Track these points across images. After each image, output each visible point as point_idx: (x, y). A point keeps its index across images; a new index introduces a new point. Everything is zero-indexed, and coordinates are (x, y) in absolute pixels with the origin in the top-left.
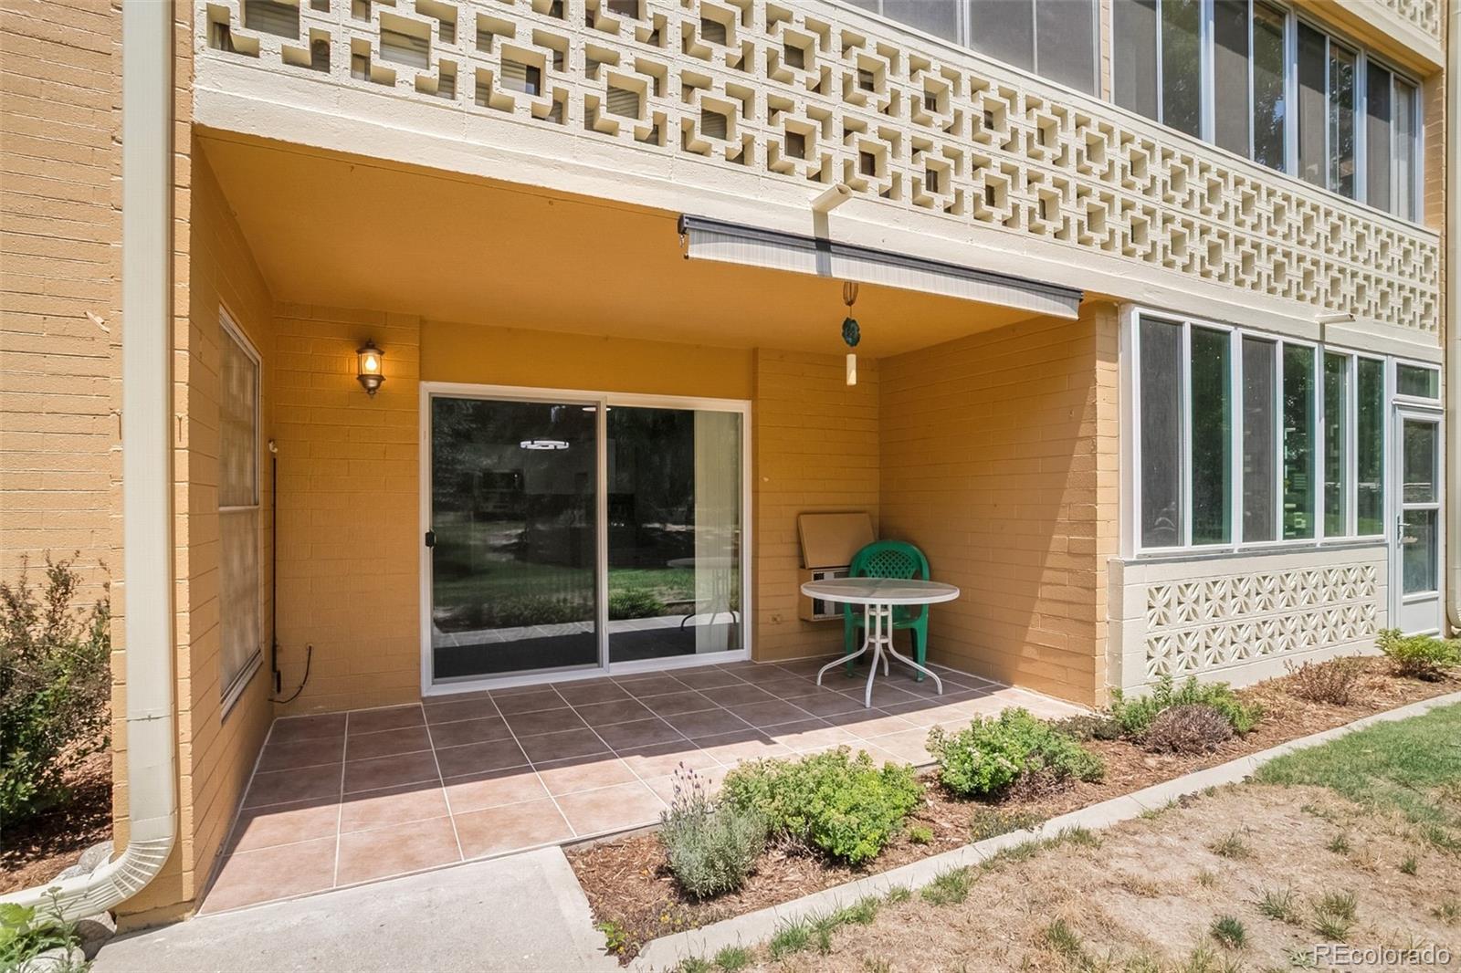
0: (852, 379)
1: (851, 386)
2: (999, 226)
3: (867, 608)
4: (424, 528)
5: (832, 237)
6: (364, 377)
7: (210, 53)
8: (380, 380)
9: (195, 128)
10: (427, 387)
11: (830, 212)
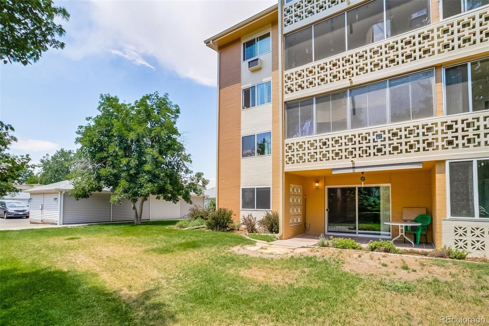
2: (396, 154)
3: (400, 227)
4: (326, 208)
5: (355, 166)
6: (316, 187)
7: (286, 165)
8: (318, 187)
9: (285, 172)
10: (327, 187)
11: (355, 162)
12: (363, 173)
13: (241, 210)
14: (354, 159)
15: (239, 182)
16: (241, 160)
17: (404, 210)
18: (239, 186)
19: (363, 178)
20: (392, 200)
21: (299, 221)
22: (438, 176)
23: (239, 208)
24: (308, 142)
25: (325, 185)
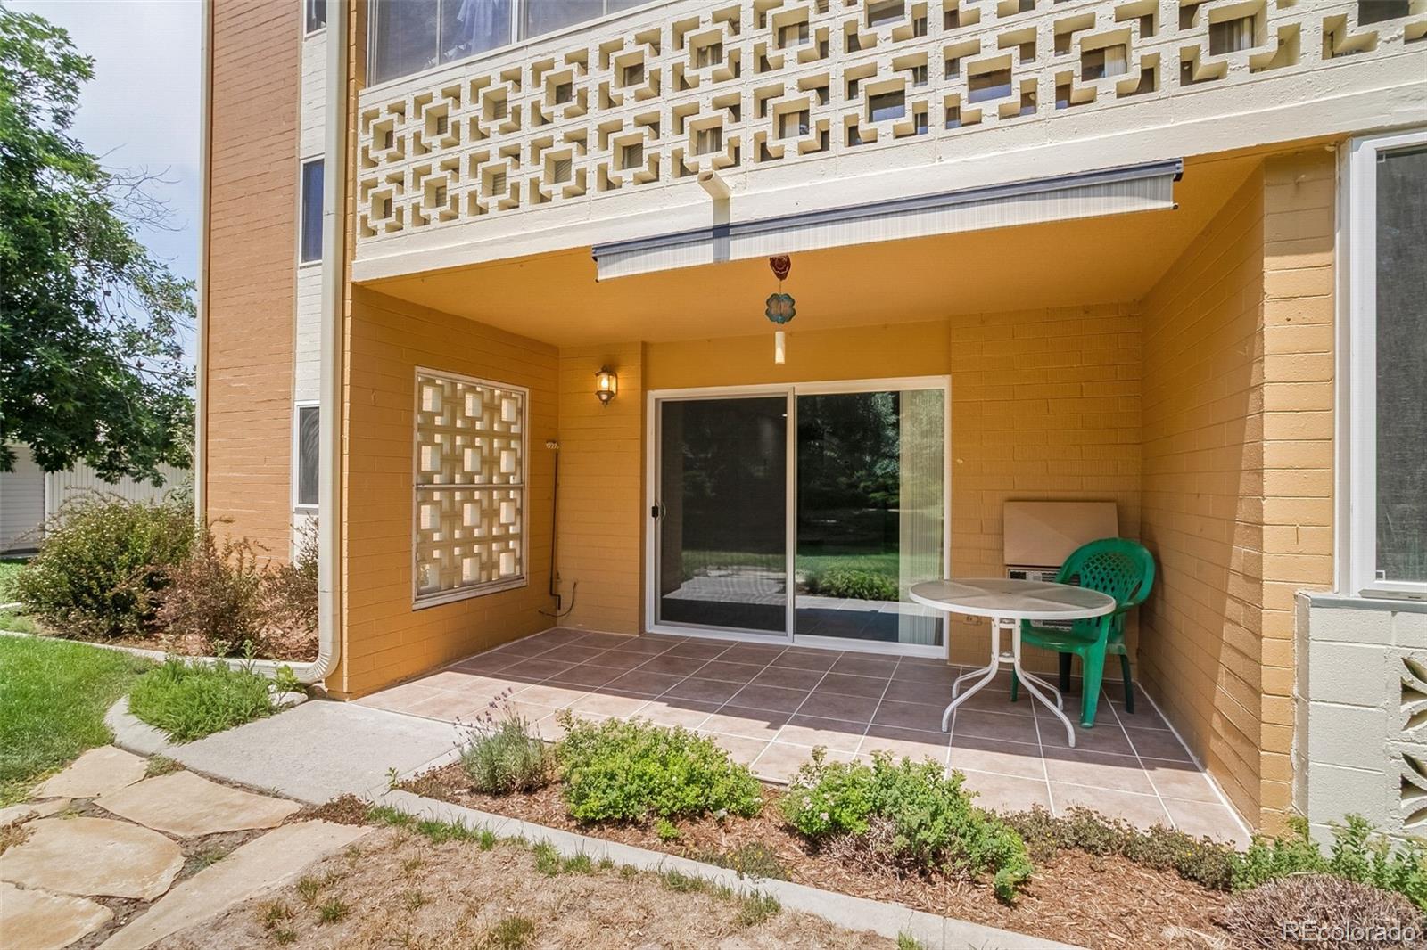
0: (780, 357)
1: (780, 365)
2: (996, 122)
4: (650, 503)
5: (733, 220)
6: (599, 393)
7: (361, 241)
8: (610, 394)
9: (354, 284)
10: (653, 395)
11: (733, 195)
12: (780, 265)
13: (299, 511)
14: (728, 178)
15: (289, 381)
16: (301, 274)
17: (1012, 512)
18: (288, 398)
19: (785, 307)
20: (954, 462)
21: (506, 566)
22: (1278, 272)
23: (288, 501)
24: (476, 87)
25: (645, 388)
